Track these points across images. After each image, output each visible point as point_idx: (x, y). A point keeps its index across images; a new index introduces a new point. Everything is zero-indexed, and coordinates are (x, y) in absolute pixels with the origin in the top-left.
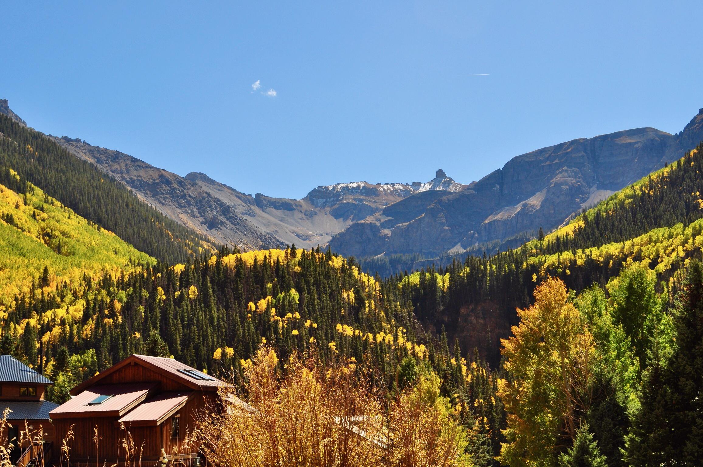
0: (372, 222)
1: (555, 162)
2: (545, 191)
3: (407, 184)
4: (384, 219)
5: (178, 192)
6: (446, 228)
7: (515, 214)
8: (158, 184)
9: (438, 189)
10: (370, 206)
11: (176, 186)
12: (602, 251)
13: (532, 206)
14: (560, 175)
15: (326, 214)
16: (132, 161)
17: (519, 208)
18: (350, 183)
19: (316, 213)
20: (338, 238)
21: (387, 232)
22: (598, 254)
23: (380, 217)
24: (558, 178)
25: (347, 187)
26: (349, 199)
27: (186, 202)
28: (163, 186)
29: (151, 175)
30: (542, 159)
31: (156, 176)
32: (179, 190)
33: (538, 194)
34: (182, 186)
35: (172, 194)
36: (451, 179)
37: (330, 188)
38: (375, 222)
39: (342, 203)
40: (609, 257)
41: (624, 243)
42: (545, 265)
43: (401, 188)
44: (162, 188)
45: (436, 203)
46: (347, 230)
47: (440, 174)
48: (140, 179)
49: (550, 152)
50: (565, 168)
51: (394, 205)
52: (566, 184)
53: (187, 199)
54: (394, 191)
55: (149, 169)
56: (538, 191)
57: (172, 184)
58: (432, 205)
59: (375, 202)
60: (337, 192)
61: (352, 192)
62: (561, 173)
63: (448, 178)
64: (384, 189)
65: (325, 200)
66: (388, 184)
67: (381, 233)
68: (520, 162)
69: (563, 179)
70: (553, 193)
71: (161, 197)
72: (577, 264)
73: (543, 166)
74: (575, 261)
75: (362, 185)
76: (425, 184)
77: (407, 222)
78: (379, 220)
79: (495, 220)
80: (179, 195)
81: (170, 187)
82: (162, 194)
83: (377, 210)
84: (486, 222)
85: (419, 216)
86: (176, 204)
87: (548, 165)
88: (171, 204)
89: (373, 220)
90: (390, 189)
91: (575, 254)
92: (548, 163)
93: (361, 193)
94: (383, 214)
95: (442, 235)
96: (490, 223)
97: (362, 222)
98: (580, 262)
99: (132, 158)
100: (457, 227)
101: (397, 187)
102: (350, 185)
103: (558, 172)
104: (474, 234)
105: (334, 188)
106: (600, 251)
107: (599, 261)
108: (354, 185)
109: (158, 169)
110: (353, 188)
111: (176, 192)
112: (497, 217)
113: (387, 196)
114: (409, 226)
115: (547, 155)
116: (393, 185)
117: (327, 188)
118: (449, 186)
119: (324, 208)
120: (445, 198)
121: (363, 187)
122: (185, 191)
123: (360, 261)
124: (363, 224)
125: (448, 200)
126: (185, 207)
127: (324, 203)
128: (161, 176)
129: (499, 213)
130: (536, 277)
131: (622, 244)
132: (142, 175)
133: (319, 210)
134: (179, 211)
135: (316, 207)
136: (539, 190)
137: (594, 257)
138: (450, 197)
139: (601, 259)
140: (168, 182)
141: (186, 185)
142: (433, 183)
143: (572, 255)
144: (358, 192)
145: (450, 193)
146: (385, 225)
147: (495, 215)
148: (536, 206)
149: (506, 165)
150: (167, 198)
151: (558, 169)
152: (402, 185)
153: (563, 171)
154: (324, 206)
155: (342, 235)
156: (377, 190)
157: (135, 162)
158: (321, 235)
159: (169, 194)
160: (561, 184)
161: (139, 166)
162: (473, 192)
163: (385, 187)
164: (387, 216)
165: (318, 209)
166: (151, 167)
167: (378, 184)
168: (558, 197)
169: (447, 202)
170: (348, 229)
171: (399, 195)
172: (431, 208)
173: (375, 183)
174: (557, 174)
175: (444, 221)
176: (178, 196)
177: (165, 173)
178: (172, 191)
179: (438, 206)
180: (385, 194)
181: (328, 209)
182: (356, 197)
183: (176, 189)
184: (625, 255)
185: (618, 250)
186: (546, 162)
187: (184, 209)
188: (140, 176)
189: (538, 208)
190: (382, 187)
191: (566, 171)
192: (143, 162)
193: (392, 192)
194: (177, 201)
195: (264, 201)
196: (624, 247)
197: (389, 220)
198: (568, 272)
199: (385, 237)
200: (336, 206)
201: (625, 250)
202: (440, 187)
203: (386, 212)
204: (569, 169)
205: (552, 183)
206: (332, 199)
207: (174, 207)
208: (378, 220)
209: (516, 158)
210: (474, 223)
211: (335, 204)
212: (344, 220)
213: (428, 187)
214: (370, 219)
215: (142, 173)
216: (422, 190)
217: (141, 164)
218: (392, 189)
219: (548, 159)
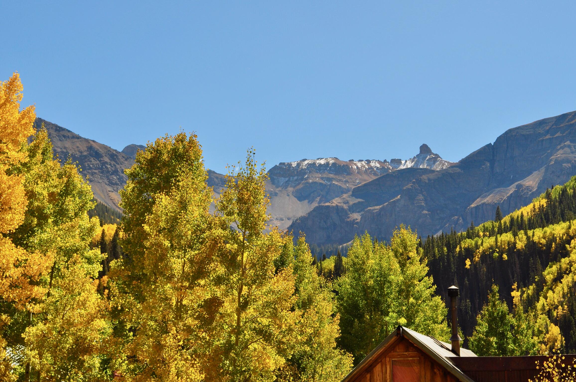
0: (339, 205)
1: (557, 135)
2: (543, 169)
3: (385, 161)
4: (353, 201)
5: (109, 166)
6: (425, 212)
7: (508, 197)
8: (85, 157)
9: (421, 167)
10: (340, 187)
11: (106, 159)
12: (545, 232)
13: (528, 188)
14: (561, 152)
15: (288, 195)
16: (56, 130)
17: (512, 189)
18: (318, 159)
19: (276, 194)
20: (299, 223)
21: (357, 216)
22: (541, 236)
23: (348, 199)
24: (560, 154)
25: (314, 164)
26: (316, 178)
27: (118, 179)
28: (92, 159)
29: (78, 147)
30: (542, 131)
31: (83, 147)
32: (110, 165)
33: (535, 173)
34: (114, 160)
35: (102, 169)
36: (437, 156)
37: (294, 165)
38: (342, 204)
39: (307, 183)
40: (553, 239)
41: (570, 222)
42: (481, 249)
43: (378, 165)
44: (91, 161)
45: (414, 183)
46: (310, 214)
47: (425, 149)
48: (65, 151)
49: (551, 124)
50: (568, 143)
51: (365, 185)
52: (568, 161)
53: (119, 175)
54: (369, 169)
55: (76, 140)
56: (535, 170)
57: (102, 157)
58: (409, 186)
59: (347, 182)
60: (302, 169)
61: (320, 170)
62: (562, 148)
63: (434, 154)
64: (357, 167)
65: (287, 179)
66: (362, 161)
67: (349, 217)
68: (515, 136)
69: (564, 155)
70: (553, 172)
71: (88, 172)
72: (516, 248)
73: (543, 140)
74: (515, 243)
75: (331, 162)
76: (406, 161)
77: (379, 205)
78: (348, 203)
79: (483, 204)
80: (110, 170)
81: (100, 161)
82: (90, 168)
83: (347, 191)
84: (473, 206)
85: (394, 197)
86: (106, 181)
87: (547, 139)
88: (101, 181)
89: (339, 203)
90: (364, 167)
91: (515, 235)
92: (548, 137)
93: (330, 171)
94: (353, 195)
95: (420, 221)
96: (477, 207)
97: (327, 204)
98: (520, 245)
99: (56, 126)
100: (438, 212)
101: (372, 164)
102: (318, 162)
103: (559, 147)
104: (458, 219)
105: (298, 165)
106: (543, 232)
107: (541, 244)
108: (322, 162)
109: (87, 140)
110: (320, 165)
111: (106, 167)
112: (485, 200)
113: (361, 175)
114: (381, 210)
115: (548, 128)
116: (369, 162)
117: (290, 165)
118: (434, 163)
119: (286, 188)
120: (425, 177)
121: (334, 164)
122: (118, 166)
123: (321, 250)
124: (328, 207)
125: (429, 180)
126: (117, 184)
127: (287, 182)
128: (90, 148)
129: (489, 195)
130: (470, 263)
131: (568, 223)
132: (67, 146)
133: (280, 191)
134: (109, 188)
135: (277, 187)
136: (537, 168)
137: (536, 239)
138: (432, 176)
139: (543, 241)
140: (97, 155)
141: (118, 159)
142: (416, 160)
143: (512, 236)
144: (326, 169)
145: (433, 171)
146: (354, 208)
147: (483, 197)
148: (533, 188)
149: (499, 139)
150: (95, 173)
151: (559, 144)
152: (379, 162)
153: (565, 146)
154: (286, 186)
155: (303, 219)
156: (349, 168)
157: (59, 131)
158: (282, 220)
159: (99, 168)
160: (563, 161)
161: (64, 136)
162: (458, 170)
163: (359, 165)
164: (357, 198)
165: (280, 189)
166: (78, 137)
167: (350, 161)
168: (559, 177)
169: (427, 181)
170: (311, 212)
171: (375, 174)
172: (409, 189)
173: (347, 160)
174: (558, 150)
175: (423, 204)
176: (108, 172)
177: (94, 145)
178: (102, 166)
179: (417, 186)
180: (358, 173)
181: (290, 189)
182: (325, 176)
183: (106, 163)
184: (570, 236)
185: (564, 231)
186: (545, 136)
187: (115, 186)
188: (65, 148)
189: (534, 190)
190: (355, 164)
191: (569, 146)
192: (69, 131)
193: (366, 170)
194: (107, 177)
195: (215, 179)
196: (570, 227)
197: (359, 202)
198: (505, 256)
199: (354, 222)
200: (301, 186)
201: (571, 231)
202: (424, 165)
203: (356, 193)
204: (572, 144)
205: (551, 160)
206: (296, 178)
207: (103, 184)
208: (346, 202)
209: (510, 131)
210: (458, 207)
211: (299, 184)
212: (309, 202)
213: (409, 165)
214: (336, 202)
215: (68, 144)
216: (402, 167)
217: (66, 134)
218: (367, 167)
219: (547, 132)
